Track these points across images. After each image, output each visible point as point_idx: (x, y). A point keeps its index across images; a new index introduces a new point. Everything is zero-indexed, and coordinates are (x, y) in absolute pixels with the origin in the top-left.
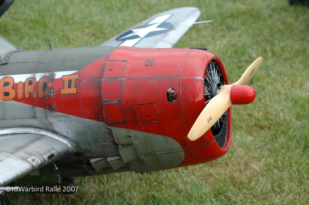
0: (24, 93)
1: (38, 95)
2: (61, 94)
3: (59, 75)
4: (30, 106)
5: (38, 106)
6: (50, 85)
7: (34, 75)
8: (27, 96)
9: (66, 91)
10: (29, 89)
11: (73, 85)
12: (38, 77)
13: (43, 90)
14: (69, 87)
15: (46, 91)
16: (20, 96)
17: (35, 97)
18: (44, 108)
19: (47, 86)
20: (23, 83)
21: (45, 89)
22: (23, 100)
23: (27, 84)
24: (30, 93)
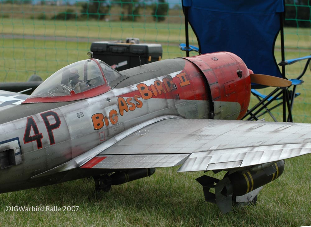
0: (157, 92)
1: (166, 90)
2: (181, 86)
3: (173, 75)
4: (163, 99)
5: (168, 98)
6: (171, 82)
7: (156, 79)
8: (160, 93)
9: (183, 84)
10: (160, 88)
11: (185, 79)
12: (161, 79)
13: (169, 87)
14: (184, 81)
15: (171, 87)
16: (156, 94)
17: (165, 92)
18: (172, 99)
19: (170, 83)
20: (153, 85)
21: (170, 86)
22: (159, 96)
23: (156, 85)
24: (161, 90)
